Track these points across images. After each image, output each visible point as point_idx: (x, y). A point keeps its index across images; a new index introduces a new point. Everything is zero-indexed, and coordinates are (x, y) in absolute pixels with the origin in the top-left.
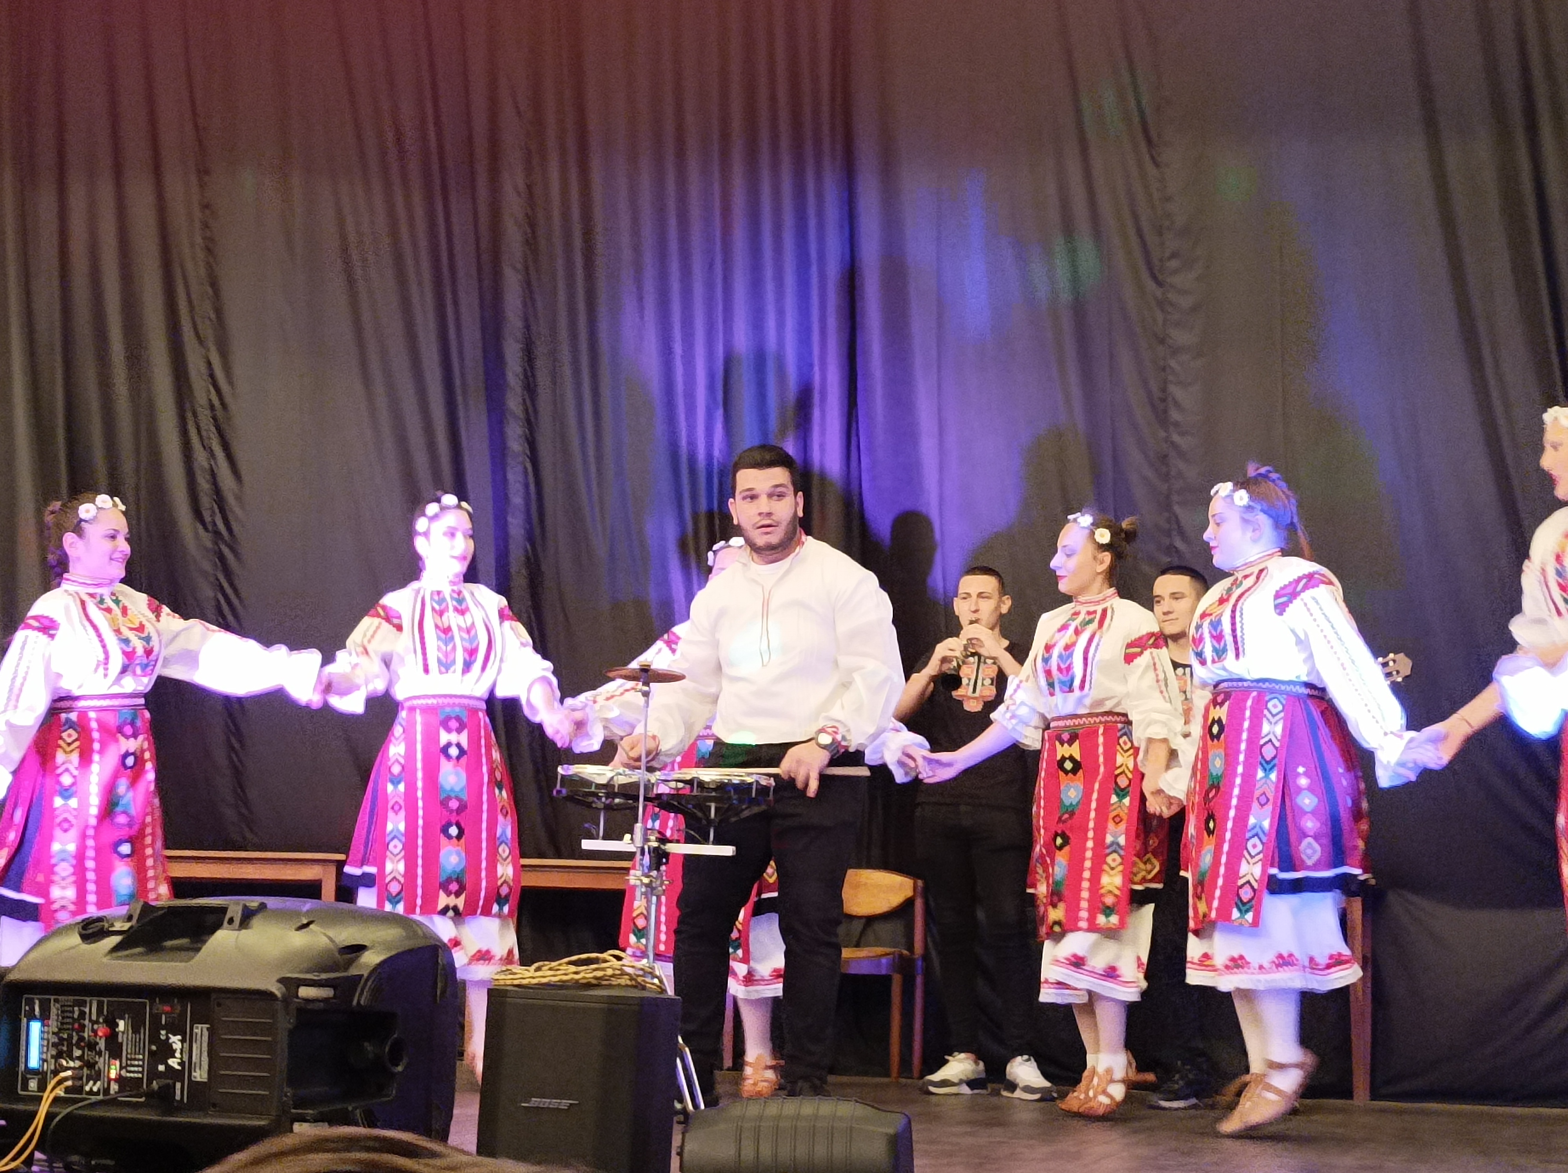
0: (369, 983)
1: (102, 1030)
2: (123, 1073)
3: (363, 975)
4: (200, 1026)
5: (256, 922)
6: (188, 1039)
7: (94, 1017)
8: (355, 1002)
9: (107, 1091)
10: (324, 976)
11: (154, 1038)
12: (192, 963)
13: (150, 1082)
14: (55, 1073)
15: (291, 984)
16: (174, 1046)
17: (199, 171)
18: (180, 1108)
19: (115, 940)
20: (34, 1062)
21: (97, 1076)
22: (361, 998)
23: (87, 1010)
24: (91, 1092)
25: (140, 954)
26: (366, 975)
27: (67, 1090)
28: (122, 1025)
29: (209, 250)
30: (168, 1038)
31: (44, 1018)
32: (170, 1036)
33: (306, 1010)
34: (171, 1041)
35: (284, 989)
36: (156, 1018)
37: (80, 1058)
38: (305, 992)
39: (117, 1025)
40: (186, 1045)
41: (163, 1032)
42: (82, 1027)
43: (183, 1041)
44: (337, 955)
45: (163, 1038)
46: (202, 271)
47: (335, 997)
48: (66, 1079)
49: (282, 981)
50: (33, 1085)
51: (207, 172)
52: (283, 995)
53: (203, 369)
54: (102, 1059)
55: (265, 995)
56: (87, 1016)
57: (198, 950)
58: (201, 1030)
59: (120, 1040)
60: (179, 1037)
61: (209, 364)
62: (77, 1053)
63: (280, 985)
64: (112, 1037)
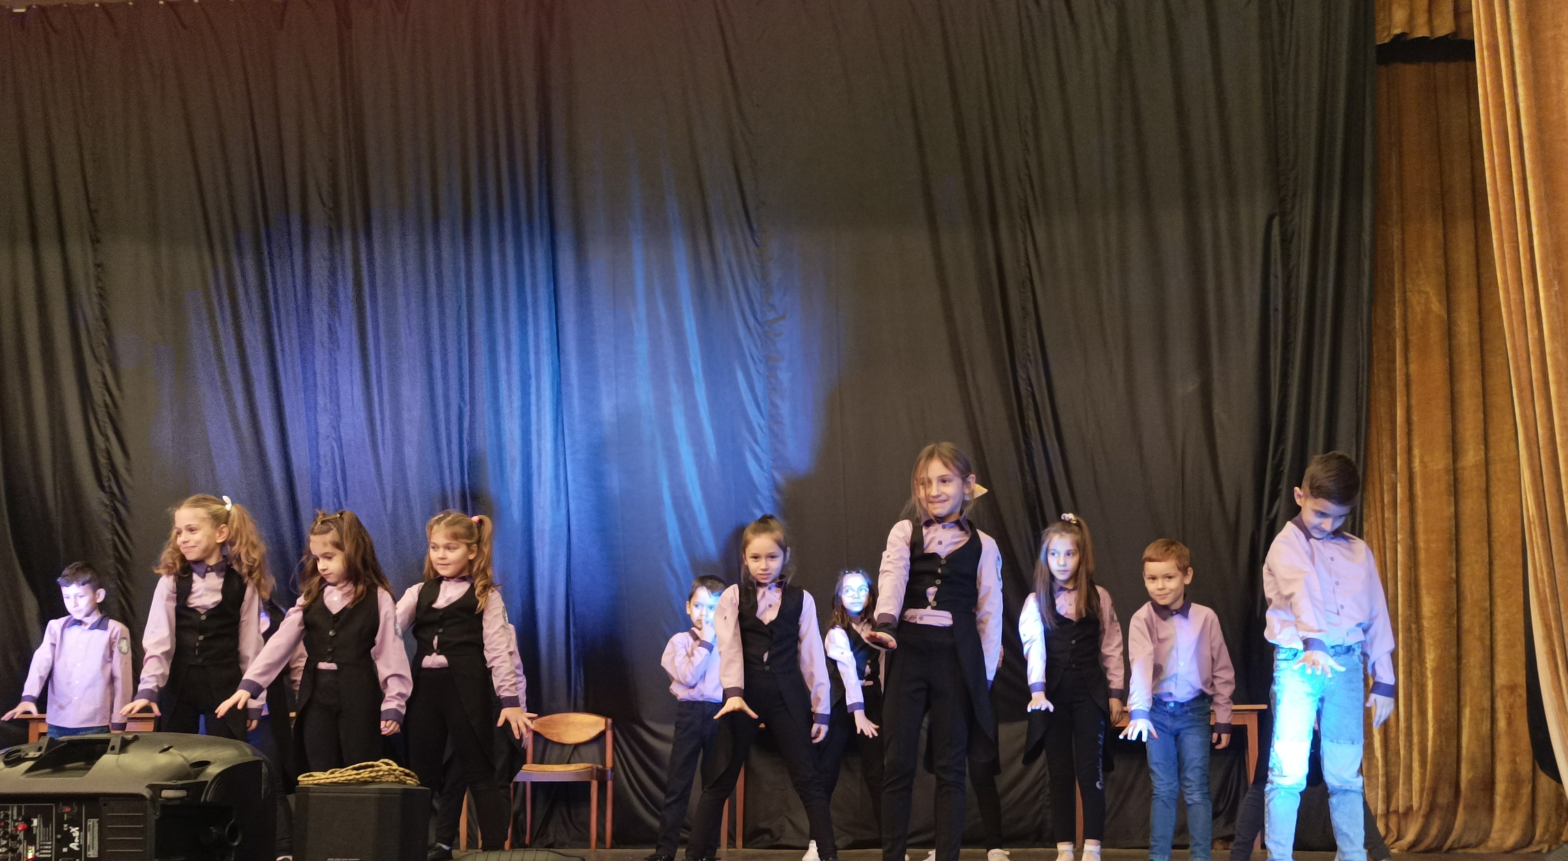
0: (213, 786)
1: (21, 826)
2: (37, 854)
4: (92, 820)
5: (131, 748)
6: (84, 830)
7: (15, 818)
8: (202, 800)
10: (180, 782)
11: (59, 830)
12: (86, 776)
15: (156, 789)
16: (74, 835)
17: (92, 241)
19: (30, 763)
22: (207, 796)
23: (10, 813)
25: (47, 773)
26: (209, 782)
28: (35, 822)
29: (100, 296)
30: (69, 830)
32: (71, 827)
33: (168, 807)
35: (151, 792)
36: (60, 817)
37: (6, 846)
38: (166, 793)
39: (32, 822)
40: (83, 833)
41: (66, 826)
42: (7, 825)
43: (80, 831)
44: (189, 769)
45: (65, 829)
47: (187, 796)
49: (151, 787)
51: (99, 242)
52: (151, 797)
53: (100, 379)
54: (22, 846)
55: (139, 797)
56: (10, 817)
57: (89, 769)
58: (93, 823)
59: (34, 832)
60: (77, 828)
61: (104, 376)
63: (148, 790)
64: (29, 831)
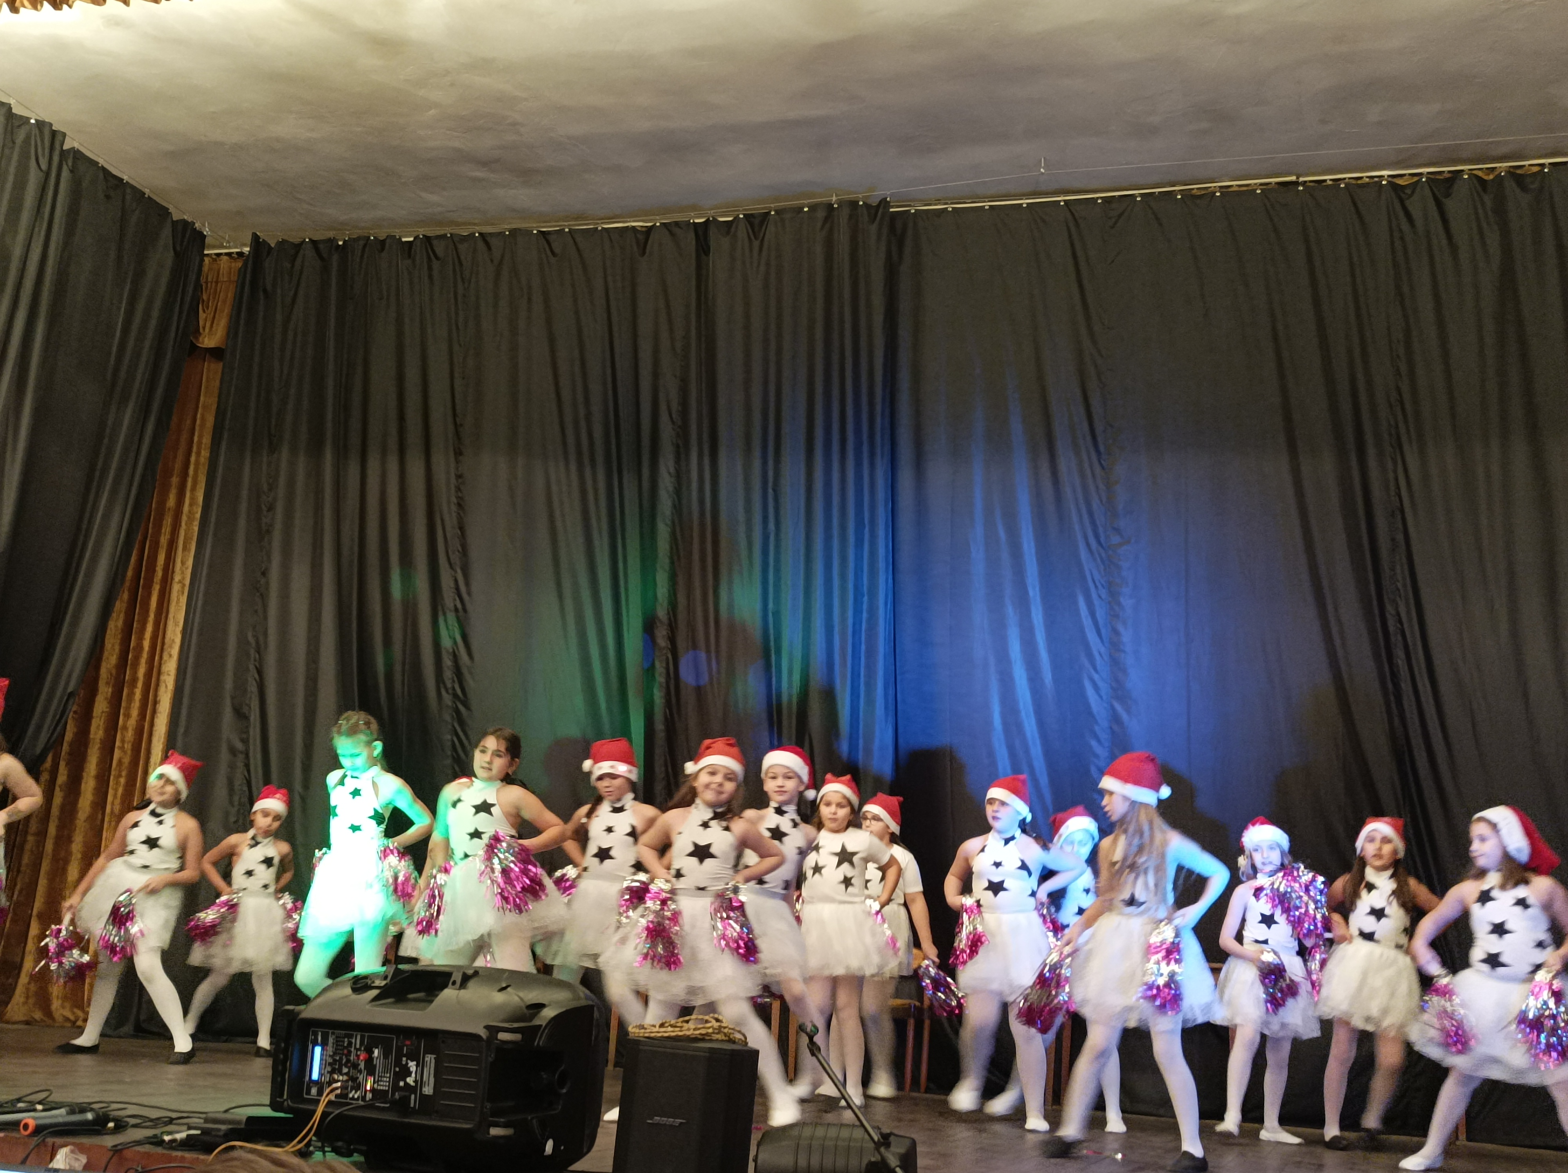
0: (546, 1031)
1: (363, 1056)
2: (376, 1086)
3: (541, 1026)
4: (429, 1056)
5: (471, 984)
6: (421, 1065)
7: (358, 1046)
8: (536, 1044)
9: (364, 1098)
10: (516, 1025)
11: (398, 1062)
12: (426, 1011)
13: (393, 1094)
14: (330, 1083)
15: (493, 1030)
16: (411, 1069)
17: (455, 452)
18: (414, 1112)
19: (375, 992)
20: (315, 1076)
21: (357, 1087)
22: (540, 1041)
23: (353, 1041)
24: (353, 1098)
25: (390, 1003)
26: (544, 1025)
27: (337, 1096)
29: (459, 505)
30: (407, 1064)
31: (324, 1045)
32: (409, 1061)
33: (503, 1049)
34: (409, 1065)
35: (488, 1034)
36: (399, 1050)
37: (346, 1074)
38: (502, 1036)
39: (373, 1052)
40: (419, 1069)
41: (404, 1059)
42: (350, 1052)
43: (417, 1066)
44: (525, 1011)
45: (404, 1063)
46: (455, 519)
47: (522, 1041)
48: (337, 1088)
49: (487, 1027)
50: (314, 1091)
51: (461, 454)
52: (488, 1038)
53: (452, 584)
54: (362, 1076)
55: (476, 1037)
56: (353, 1045)
57: (431, 1002)
58: (430, 1059)
59: (375, 1063)
60: (415, 1063)
61: (456, 581)
62: (345, 1070)
63: (485, 1030)
64: (369, 1061)
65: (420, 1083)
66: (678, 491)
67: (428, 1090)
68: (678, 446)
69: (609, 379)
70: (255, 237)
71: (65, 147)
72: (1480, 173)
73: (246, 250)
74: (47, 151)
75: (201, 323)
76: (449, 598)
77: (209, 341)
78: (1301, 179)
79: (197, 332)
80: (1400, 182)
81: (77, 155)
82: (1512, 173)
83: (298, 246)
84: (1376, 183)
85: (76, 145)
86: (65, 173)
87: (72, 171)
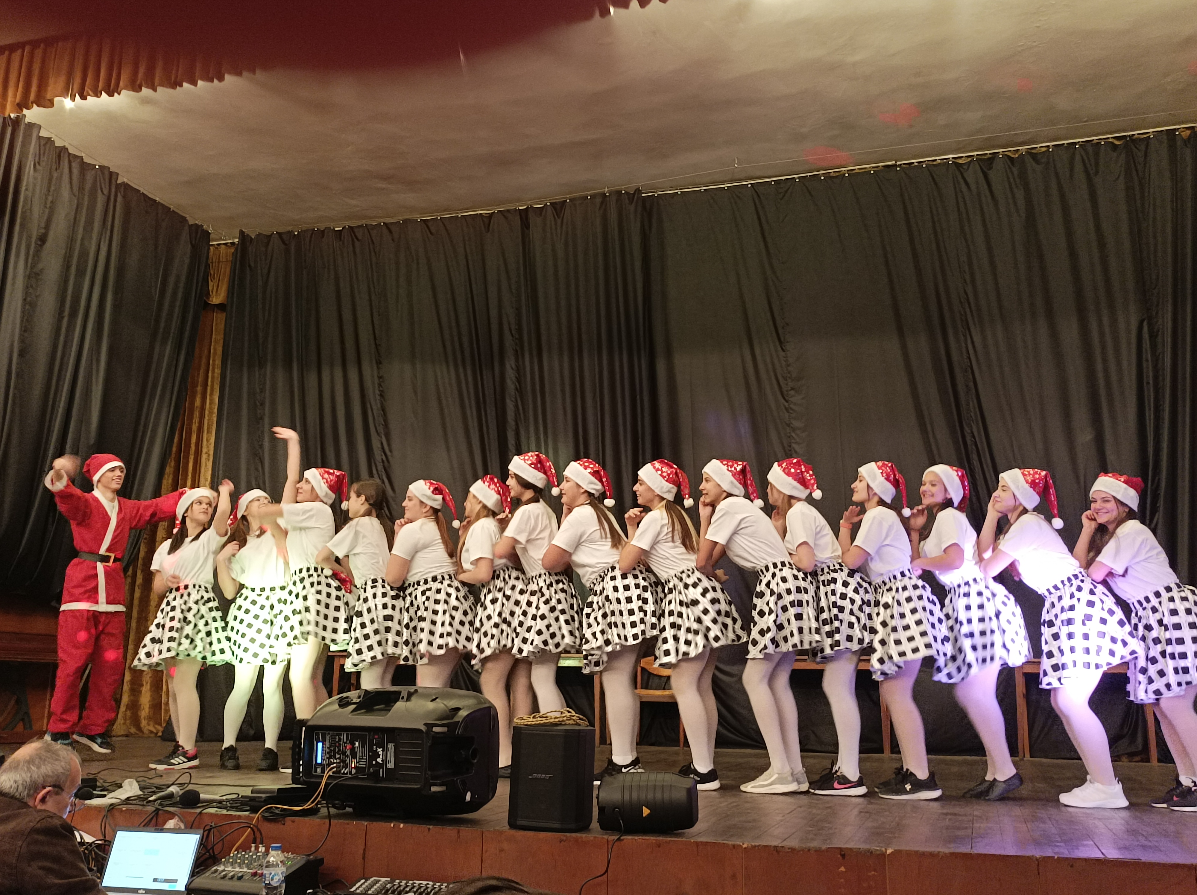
4: (390, 744)
5: (413, 698)
9: (351, 773)
10: (443, 722)
12: (387, 716)
13: (369, 769)
14: (329, 765)
15: (429, 726)
17: (377, 363)
18: (381, 780)
19: (354, 706)
20: (319, 761)
21: (346, 766)
22: (459, 731)
24: (344, 773)
25: (364, 712)
27: (334, 773)
28: (357, 744)
31: (323, 742)
34: (378, 751)
37: (339, 758)
38: (435, 729)
39: (355, 744)
46: (379, 405)
47: (448, 731)
48: (333, 768)
49: (425, 724)
50: (319, 770)
51: (381, 363)
53: (379, 445)
55: (419, 731)
57: (390, 710)
58: (391, 746)
61: (382, 444)
62: (338, 756)
63: (424, 726)
64: (353, 749)
65: (386, 761)
66: (519, 380)
67: (391, 765)
68: (517, 351)
69: (471, 310)
70: (242, 233)
71: (119, 182)
72: (1009, 154)
73: (236, 240)
74: (107, 184)
75: (210, 288)
76: (378, 456)
77: (216, 299)
78: (898, 163)
79: (208, 295)
80: (960, 161)
81: (126, 186)
82: (1029, 152)
83: (269, 237)
84: (945, 164)
85: (125, 180)
86: (120, 199)
87: (124, 197)
